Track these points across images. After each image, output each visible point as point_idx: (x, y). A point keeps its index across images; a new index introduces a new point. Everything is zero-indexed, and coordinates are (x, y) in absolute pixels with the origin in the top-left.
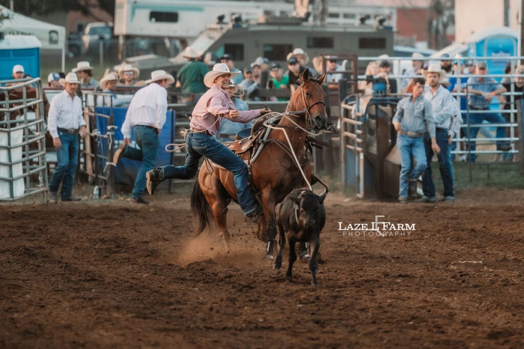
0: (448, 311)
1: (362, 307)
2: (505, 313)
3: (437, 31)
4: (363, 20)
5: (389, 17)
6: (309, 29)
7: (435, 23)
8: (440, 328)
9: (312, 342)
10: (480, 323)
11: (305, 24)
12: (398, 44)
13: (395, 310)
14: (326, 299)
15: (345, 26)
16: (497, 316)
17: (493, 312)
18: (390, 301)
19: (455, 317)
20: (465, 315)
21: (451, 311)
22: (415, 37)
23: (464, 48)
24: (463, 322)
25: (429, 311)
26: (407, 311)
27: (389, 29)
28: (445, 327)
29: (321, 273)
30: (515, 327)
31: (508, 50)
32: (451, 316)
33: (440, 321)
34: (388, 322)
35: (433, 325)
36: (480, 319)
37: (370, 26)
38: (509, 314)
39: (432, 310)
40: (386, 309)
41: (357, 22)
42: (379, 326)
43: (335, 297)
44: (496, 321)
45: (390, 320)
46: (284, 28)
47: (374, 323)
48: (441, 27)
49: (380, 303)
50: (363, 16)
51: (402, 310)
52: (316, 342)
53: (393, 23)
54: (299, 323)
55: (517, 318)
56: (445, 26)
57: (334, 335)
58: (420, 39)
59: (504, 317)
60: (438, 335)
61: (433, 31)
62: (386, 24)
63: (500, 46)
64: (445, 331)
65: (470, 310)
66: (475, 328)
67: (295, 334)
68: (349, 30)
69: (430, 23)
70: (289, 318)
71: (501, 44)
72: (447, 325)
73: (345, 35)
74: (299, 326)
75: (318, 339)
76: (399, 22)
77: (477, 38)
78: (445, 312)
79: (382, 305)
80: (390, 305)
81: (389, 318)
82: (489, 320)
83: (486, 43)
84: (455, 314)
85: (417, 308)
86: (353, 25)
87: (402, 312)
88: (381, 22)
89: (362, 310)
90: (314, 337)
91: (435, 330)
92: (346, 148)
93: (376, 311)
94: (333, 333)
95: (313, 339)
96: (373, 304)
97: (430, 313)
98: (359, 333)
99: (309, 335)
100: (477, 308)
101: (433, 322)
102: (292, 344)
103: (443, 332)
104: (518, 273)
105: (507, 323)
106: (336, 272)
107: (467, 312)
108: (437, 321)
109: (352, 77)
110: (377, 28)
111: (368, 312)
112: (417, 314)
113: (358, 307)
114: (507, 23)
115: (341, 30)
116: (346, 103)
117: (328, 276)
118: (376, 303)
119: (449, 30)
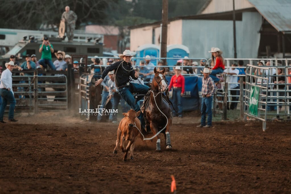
1: (91, 169)
2: (155, 173)
3: (122, 46)
4: (89, 40)
5: (101, 39)
6: (65, 44)
7: (121, 42)
8: (126, 179)
9: (69, 184)
11: (63, 41)
12: (105, 51)
13: (105, 171)
14: (74, 165)
15: (81, 42)
16: (151, 174)
17: (149, 173)
18: (103, 167)
19: (133, 174)
20: (137, 174)
22: (111, 48)
24: (136, 177)
25: (121, 172)
26: (111, 171)
27: (101, 44)
28: (129, 179)
29: (71, 154)
30: (160, 180)
31: (155, 55)
32: (131, 174)
33: (126, 176)
34: (102, 176)
36: (144, 175)
37: (93, 43)
38: (157, 174)
39: (122, 171)
40: (102, 171)
41: (86, 41)
42: (99, 178)
43: (78, 165)
44: (151, 176)
45: (103, 175)
47: (96, 176)
48: (123, 44)
49: (99, 168)
50: (89, 38)
51: (108, 171)
52: (70, 185)
53: (102, 41)
54: (62, 176)
55: (161, 175)
56: (125, 43)
57: (79, 181)
58: (114, 49)
59: (155, 175)
61: (120, 45)
62: (100, 42)
63: (151, 53)
64: (129, 181)
65: (139, 171)
66: (142, 179)
67: (61, 181)
68: (83, 44)
69: (119, 42)
70: (58, 174)
71: (152, 52)
73: (81, 46)
74: (62, 177)
75: (71, 183)
76: (105, 41)
77: (140, 49)
78: (128, 172)
79: (100, 168)
80: (103, 168)
81: (103, 174)
82: (148, 176)
83: (144, 52)
84: (133, 173)
85: (115, 170)
86: (84, 42)
88: (97, 41)
89: (91, 170)
90: (70, 182)
91: (124, 180)
92: (82, 98)
93: (97, 171)
95: (69, 183)
96: (96, 168)
97: (122, 172)
98: (89, 181)
99: (67, 181)
100: (142, 171)
101: (123, 177)
102: (60, 185)
103: (128, 181)
104: (160, 155)
105: (156, 177)
106: (78, 153)
107: (138, 172)
108: (125, 176)
109: (85, 66)
110: (96, 44)
111: (93, 171)
112: (116, 173)
113: (89, 169)
114: (153, 42)
115: (79, 44)
116: (82, 77)
117: (74, 155)
118: (97, 167)
119: (127, 45)
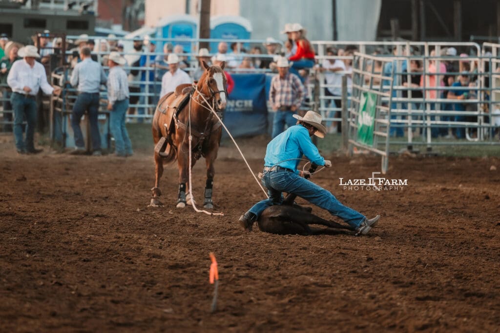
0: (137, 245)
1: (66, 241)
2: (183, 249)
3: (130, 17)
4: (70, 6)
5: (91, 4)
6: (26, 12)
7: (128, 10)
8: (130, 259)
9: (25, 268)
10: (163, 256)
11: (23, 7)
12: (99, 26)
13: (93, 244)
14: (37, 233)
15: (56, 10)
16: (176, 251)
17: (173, 247)
18: (89, 236)
19: (142, 250)
20: (150, 249)
21: (139, 246)
22: (112, 20)
23: (153, 31)
24: (149, 255)
25: (121, 245)
26: (103, 245)
27: (92, 13)
28: (135, 259)
29: (33, 212)
30: (191, 261)
31: (189, 34)
32: (139, 250)
33: (130, 254)
34: (87, 254)
35: (124, 257)
36: (163, 253)
37: (77, 11)
38: (187, 249)
39: (124, 245)
40: (86, 243)
41: (65, 7)
42: (80, 256)
43: (44, 232)
44: (176, 254)
45: (89, 252)
46: (5, 11)
47: (76, 253)
48: (133, 14)
49: (81, 238)
50: (71, 3)
51: (99, 244)
52: (28, 268)
53: (95, 9)
54: (14, 252)
55: (193, 252)
56: (137, 12)
57: (43, 263)
58: (116, 22)
59: (182, 252)
60: (129, 265)
61: (127, 16)
62: (89, 9)
63: (183, 30)
64: (135, 262)
65: (154, 245)
66: (158, 260)
67: (12, 261)
68: (59, 13)
69: (125, 10)
70: (6, 248)
71: (183, 28)
72: (136, 257)
73: (56, 18)
74: (14, 255)
75: (30, 266)
76: (99, 8)
77: (164, 23)
78: (134, 246)
79: (83, 239)
80: (89, 239)
81: (89, 250)
82: (170, 254)
83: (171, 28)
84: (142, 248)
85: (110, 242)
86: (62, 10)
87: (99, 245)
88: (85, 8)
89: (66, 243)
90: (27, 264)
91: (126, 261)
92: (55, 111)
93: (78, 245)
94: (42, 261)
95: (26, 266)
96: (75, 238)
97: (122, 247)
98: (63, 262)
99: (23, 262)
100: (160, 244)
101: (125, 254)
102: (9, 269)
103: (133, 263)
104: (194, 216)
105: (185, 257)
106: (45, 211)
107: (152, 247)
108: (128, 254)
109: (61, 52)
110: (82, 12)
111: (71, 245)
112: (112, 247)
113: (63, 241)
114: (187, 11)
115: (52, 13)
116: (56, 73)
117: (38, 214)
118: (78, 237)
119: (140, 16)
